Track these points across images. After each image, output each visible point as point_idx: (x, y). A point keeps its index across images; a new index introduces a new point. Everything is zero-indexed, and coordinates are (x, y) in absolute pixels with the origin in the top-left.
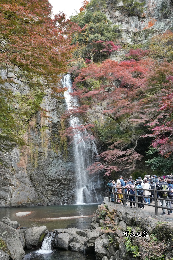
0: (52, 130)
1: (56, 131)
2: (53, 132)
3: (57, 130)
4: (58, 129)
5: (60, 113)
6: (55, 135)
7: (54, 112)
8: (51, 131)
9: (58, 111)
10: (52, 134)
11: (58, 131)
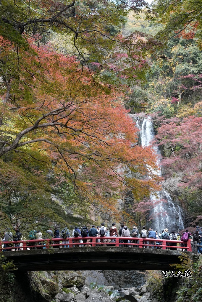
0: (125, 199)
1: (130, 201)
2: (127, 202)
3: (131, 199)
4: (133, 198)
5: (135, 177)
6: (129, 206)
7: (128, 175)
8: (124, 201)
9: (133, 174)
10: (126, 205)
11: (133, 201)
